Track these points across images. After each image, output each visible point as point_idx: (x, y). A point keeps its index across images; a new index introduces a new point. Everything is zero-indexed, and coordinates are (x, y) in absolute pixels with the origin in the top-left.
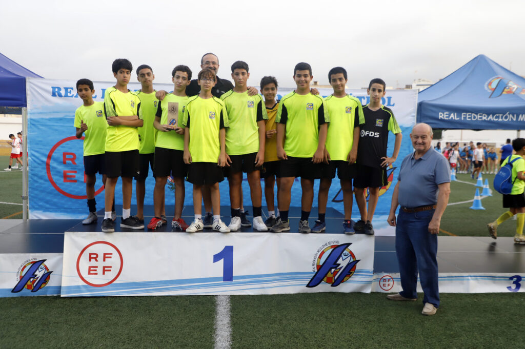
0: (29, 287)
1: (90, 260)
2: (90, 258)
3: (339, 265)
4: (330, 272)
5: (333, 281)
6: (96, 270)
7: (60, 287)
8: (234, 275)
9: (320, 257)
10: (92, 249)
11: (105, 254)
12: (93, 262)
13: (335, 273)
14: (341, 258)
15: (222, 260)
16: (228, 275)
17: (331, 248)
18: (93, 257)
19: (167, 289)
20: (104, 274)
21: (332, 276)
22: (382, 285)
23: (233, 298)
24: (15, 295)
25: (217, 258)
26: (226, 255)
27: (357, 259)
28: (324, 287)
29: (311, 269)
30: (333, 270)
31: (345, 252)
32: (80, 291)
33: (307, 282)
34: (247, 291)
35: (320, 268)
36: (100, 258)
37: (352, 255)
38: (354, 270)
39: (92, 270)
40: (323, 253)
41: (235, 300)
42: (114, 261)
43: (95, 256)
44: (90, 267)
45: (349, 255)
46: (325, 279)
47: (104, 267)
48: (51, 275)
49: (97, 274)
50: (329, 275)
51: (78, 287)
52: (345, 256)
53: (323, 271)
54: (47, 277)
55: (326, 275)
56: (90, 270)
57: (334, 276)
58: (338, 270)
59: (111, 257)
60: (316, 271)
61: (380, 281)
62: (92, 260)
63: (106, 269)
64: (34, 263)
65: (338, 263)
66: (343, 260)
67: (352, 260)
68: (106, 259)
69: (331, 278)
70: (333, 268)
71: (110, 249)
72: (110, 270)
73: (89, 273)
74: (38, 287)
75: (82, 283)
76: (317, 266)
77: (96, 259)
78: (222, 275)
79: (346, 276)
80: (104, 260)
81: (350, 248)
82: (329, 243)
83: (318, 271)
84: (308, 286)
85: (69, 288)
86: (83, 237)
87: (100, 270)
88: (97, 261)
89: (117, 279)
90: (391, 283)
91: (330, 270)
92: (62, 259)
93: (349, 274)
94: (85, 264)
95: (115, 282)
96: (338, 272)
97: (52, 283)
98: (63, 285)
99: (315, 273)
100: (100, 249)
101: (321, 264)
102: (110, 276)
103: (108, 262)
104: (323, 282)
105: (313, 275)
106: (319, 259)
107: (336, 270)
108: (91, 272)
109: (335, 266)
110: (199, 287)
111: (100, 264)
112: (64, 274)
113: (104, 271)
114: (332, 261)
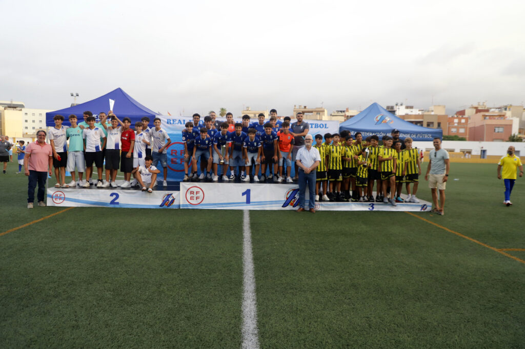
0: (166, 205)
2: (191, 193)
3: (296, 197)
5: (293, 205)
7: (179, 206)
8: (251, 201)
9: (288, 194)
10: (191, 190)
11: (197, 192)
12: (192, 195)
13: (294, 201)
14: (296, 194)
15: (245, 196)
16: (248, 201)
17: (293, 190)
18: (192, 193)
19: (223, 207)
23: (250, 211)
24: (161, 208)
25: (243, 194)
26: (247, 193)
28: (289, 208)
29: (284, 199)
32: (187, 206)
33: (282, 205)
34: (256, 208)
35: (287, 199)
36: (195, 193)
39: (192, 198)
40: (289, 192)
41: (252, 212)
42: (201, 194)
46: (290, 204)
47: (197, 197)
48: (175, 200)
49: (194, 200)
50: (292, 202)
52: (298, 194)
53: (289, 200)
54: (173, 201)
55: (290, 202)
59: (199, 193)
64: (168, 195)
70: (293, 199)
71: (199, 190)
72: (199, 199)
74: (170, 205)
75: (188, 203)
77: (193, 193)
78: (245, 201)
82: (291, 188)
84: (283, 206)
85: (183, 205)
86: (188, 185)
87: (195, 198)
90: (318, 206)
92: (180, 193)
94: (189, 196)
95: (202, 203)
97: (175, 203)
98: (181, 204)
100: (195, 190)
101: (288, 197)
102: (199, 201)
103: (198, 195)
105: (284, 202)
110: (235, 206)
111: (195, 196)
112: (181, 199)
113: (197, 199)
114: (292, 196)
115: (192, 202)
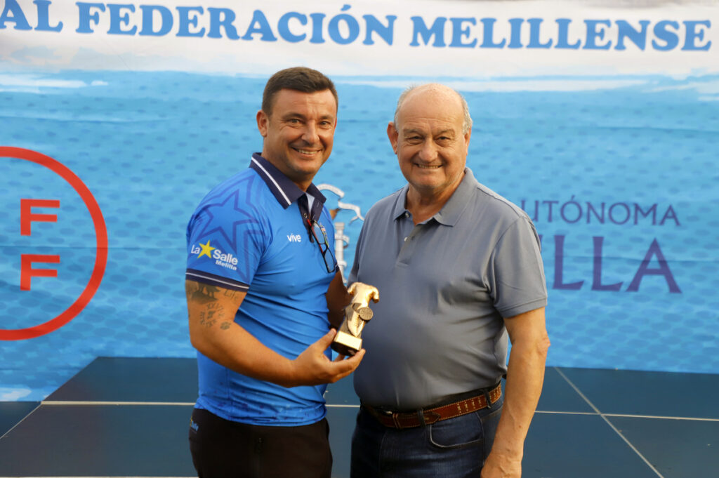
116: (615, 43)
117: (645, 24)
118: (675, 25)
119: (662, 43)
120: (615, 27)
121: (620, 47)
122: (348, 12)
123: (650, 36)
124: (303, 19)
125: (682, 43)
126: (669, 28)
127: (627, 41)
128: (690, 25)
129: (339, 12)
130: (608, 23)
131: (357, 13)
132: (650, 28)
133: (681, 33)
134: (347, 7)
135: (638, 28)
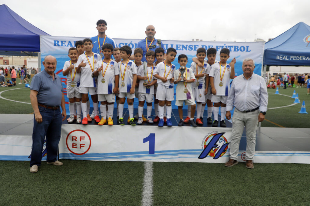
1: (73, 140)
2: (73, 139)
3: (218, 145)
4: (212, 150)
5: (214, 156)
6: (76, 146)
8: (156, 150)
9: (206, 141)
11: (81, 137)
12: (74, 141)
13: (215, 151)
14: (219, 141)
15: (149, 141)
16: (152, 150)
17: (213, 135)
18: (74, 138)
20: (80, 148)
21: (213, 152)
22: (243, 158)
25: (145, 140)
26: (151, 138)
27: (228, 142)
28: (209, 160)
29: (201, 147)
30: (214, 148)
31: (221, 138)
32: (69, 157)
33: (198, 155)
34: (163, 159)
35: (206, 147)
36: (78, 139)
37: (225, 139)
38: (227, 149)
39: (74, 145)
40: (208, 138)
41: (156, 165)
43: (75, 138)
44: (73, 144)
45: (224, 139)
46: (209, 154)
47: (80, 145)
49: (77, 148)
50: (212, 151)
51: (68, 154)
52: (221, 140)
53: (208, 149)
55: (210, 152)
56: (73, 146)
57: (215, 152)
58: (217, 149)
59: (84, 139)
60: (204, 149)
61: (241, 155)
62: (74, 140)
63: (82, 145)
65: (217, 144)
66: (220, 143)
67: (225, 143)
68: (82, 140)
69: (213, 153)
70: (214, 147)
71: (83, 134)
72: (84, 146)
73: (73, 147)
75: (69, 152)
76: (204, 146)
77: (76, 139)
78: (148, 150)
79: (222, 153)
80: (80, 141)
81: (224, 135)
82: (212, 132)
83: (205, 149)
85: (63, 154)
86: (69, 127)
87: (78, 146)
88: (76, 141)
89: (88, 151)
91: (212, 148)
93: (224, 152)
94: (70, 142)
95: (87, 153)
96: (217, 150)
99: (203, 150)
100: (78, 134)
101: (207, 144)
102: (84, 149)
103: (82, 142)
104: (208, 156)
105: (202, 151)
106: (206, 142)
107: (216, 149)
108: (74, 147)
109: (215, 146)
110: (135, 157)
111: (78, 142)
113: (81, 147)
114: (213, 143)
115: (75, 151)
116: (181, 49)
117: (187, 46)
118: (192, 46)
119: (190, 49)
120: (181, 46)
121: (182, 50)
122: (132, 43)
123: (188, 48)
124: (123, 44)
125: (193, 49)
126: (191, 46)
127: (184, 49)
128: (195, 46)
129: (130, 43)
130: (180, 45)
131: (133, 43)
132: (188, 46)
133: (193, 47)
134: (131, 42)
135: (186, 46)
